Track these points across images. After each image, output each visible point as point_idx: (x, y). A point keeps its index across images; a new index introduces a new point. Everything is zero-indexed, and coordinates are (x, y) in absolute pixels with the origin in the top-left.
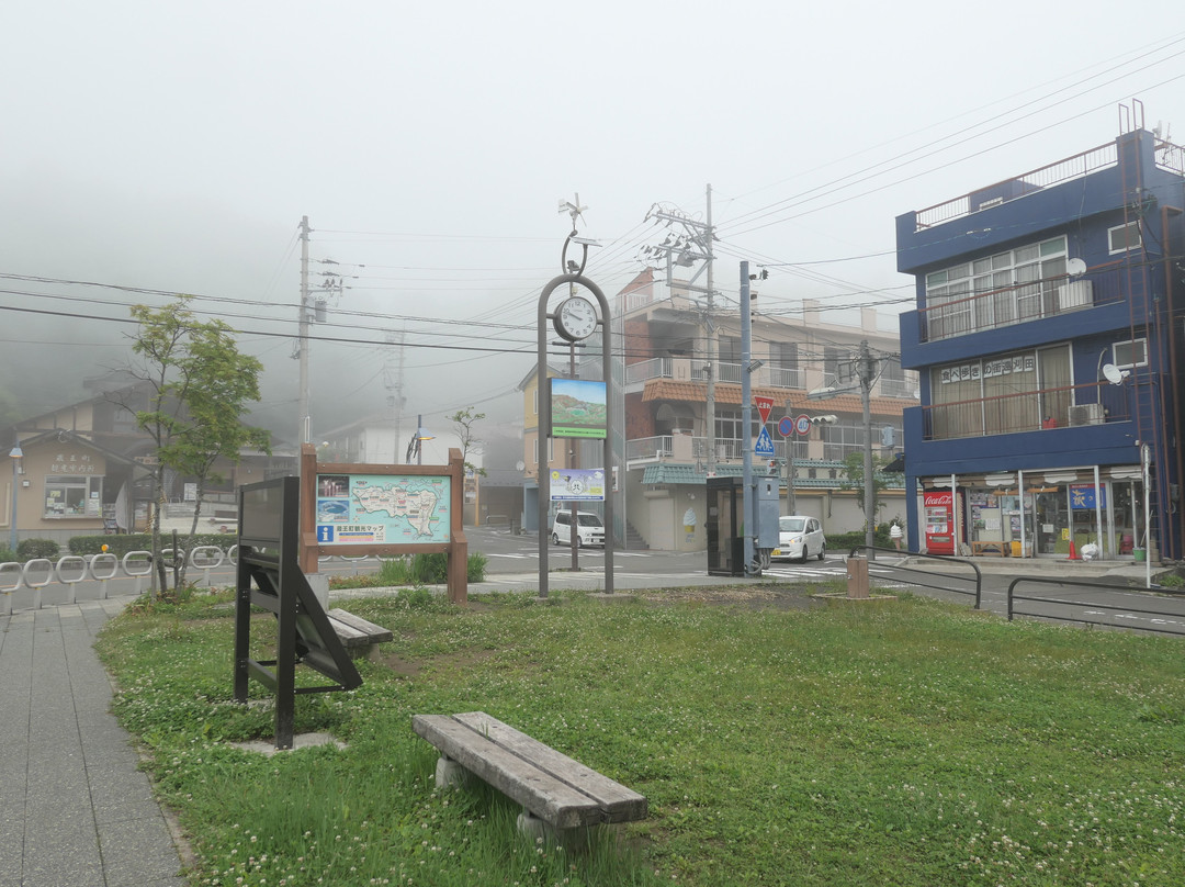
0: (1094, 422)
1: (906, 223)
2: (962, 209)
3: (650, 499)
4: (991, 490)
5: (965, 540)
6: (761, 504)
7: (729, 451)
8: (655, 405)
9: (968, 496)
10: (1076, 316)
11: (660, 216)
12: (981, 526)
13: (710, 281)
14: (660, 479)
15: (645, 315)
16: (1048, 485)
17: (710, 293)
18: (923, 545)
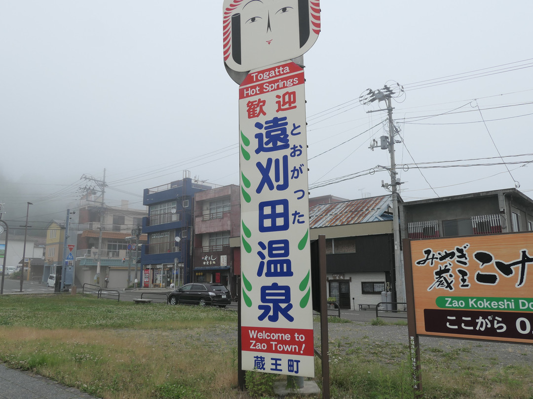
0: (176, 251)
1: (146, 191)
2: (169, 187)
3: (85, 270)
4: (158, 269)
5: (153, 283)
6: (67, 273)
7: (113, 254)
8: (88, 238)
9: (155, 270)
10: (174, 223)
11: (86, 178)
12: (157, 279)
13: (103, 200)
14: (84, 264)
15: (85, 208)
16: (168, 268)
17: (103, 203)
18: (143, 285)
